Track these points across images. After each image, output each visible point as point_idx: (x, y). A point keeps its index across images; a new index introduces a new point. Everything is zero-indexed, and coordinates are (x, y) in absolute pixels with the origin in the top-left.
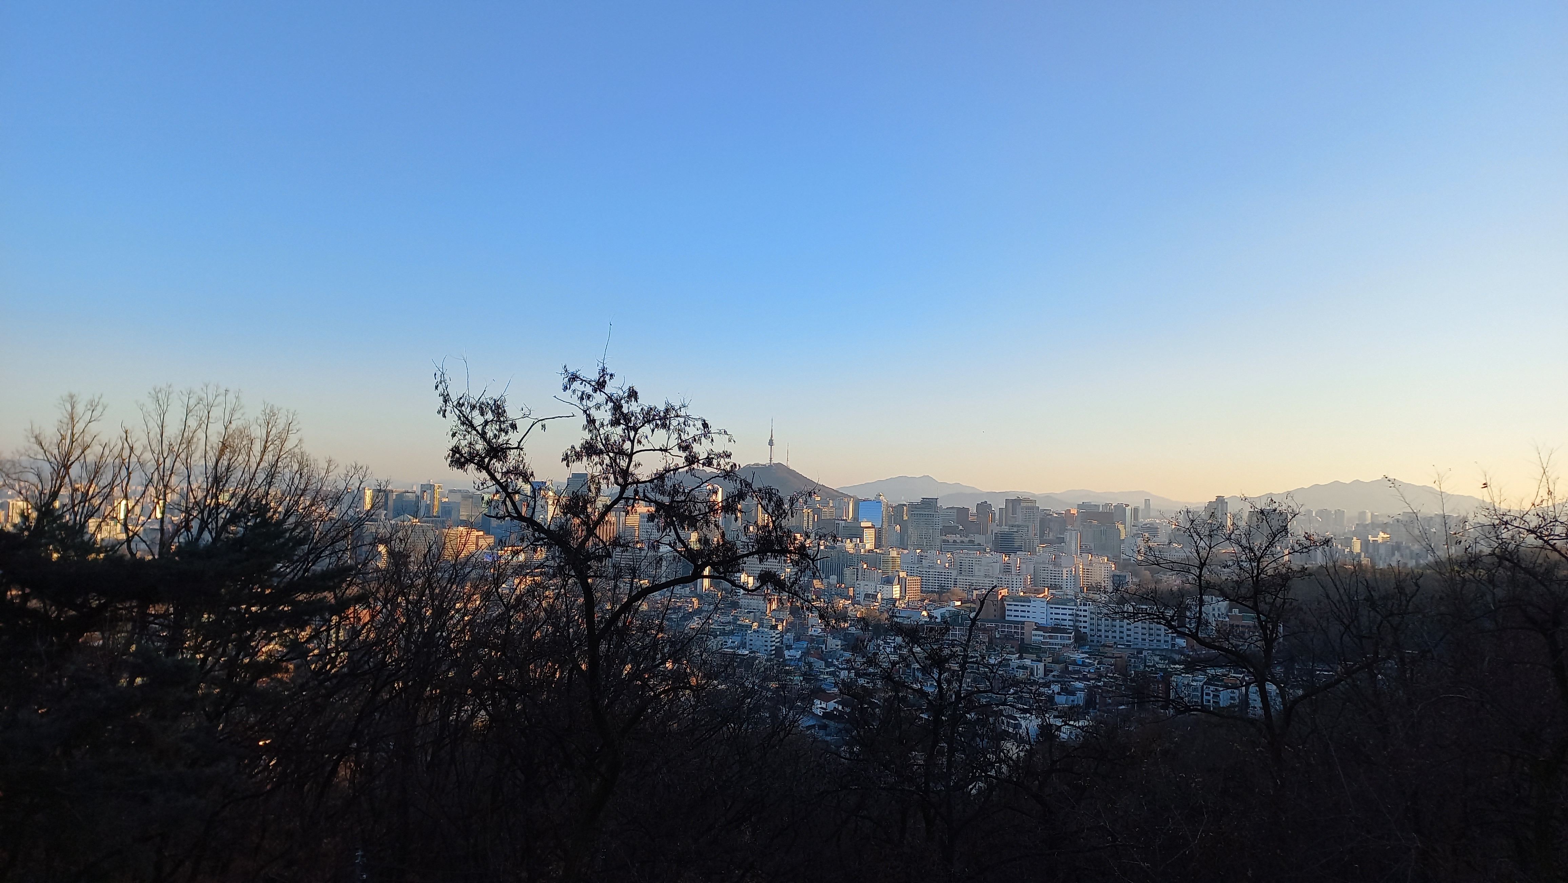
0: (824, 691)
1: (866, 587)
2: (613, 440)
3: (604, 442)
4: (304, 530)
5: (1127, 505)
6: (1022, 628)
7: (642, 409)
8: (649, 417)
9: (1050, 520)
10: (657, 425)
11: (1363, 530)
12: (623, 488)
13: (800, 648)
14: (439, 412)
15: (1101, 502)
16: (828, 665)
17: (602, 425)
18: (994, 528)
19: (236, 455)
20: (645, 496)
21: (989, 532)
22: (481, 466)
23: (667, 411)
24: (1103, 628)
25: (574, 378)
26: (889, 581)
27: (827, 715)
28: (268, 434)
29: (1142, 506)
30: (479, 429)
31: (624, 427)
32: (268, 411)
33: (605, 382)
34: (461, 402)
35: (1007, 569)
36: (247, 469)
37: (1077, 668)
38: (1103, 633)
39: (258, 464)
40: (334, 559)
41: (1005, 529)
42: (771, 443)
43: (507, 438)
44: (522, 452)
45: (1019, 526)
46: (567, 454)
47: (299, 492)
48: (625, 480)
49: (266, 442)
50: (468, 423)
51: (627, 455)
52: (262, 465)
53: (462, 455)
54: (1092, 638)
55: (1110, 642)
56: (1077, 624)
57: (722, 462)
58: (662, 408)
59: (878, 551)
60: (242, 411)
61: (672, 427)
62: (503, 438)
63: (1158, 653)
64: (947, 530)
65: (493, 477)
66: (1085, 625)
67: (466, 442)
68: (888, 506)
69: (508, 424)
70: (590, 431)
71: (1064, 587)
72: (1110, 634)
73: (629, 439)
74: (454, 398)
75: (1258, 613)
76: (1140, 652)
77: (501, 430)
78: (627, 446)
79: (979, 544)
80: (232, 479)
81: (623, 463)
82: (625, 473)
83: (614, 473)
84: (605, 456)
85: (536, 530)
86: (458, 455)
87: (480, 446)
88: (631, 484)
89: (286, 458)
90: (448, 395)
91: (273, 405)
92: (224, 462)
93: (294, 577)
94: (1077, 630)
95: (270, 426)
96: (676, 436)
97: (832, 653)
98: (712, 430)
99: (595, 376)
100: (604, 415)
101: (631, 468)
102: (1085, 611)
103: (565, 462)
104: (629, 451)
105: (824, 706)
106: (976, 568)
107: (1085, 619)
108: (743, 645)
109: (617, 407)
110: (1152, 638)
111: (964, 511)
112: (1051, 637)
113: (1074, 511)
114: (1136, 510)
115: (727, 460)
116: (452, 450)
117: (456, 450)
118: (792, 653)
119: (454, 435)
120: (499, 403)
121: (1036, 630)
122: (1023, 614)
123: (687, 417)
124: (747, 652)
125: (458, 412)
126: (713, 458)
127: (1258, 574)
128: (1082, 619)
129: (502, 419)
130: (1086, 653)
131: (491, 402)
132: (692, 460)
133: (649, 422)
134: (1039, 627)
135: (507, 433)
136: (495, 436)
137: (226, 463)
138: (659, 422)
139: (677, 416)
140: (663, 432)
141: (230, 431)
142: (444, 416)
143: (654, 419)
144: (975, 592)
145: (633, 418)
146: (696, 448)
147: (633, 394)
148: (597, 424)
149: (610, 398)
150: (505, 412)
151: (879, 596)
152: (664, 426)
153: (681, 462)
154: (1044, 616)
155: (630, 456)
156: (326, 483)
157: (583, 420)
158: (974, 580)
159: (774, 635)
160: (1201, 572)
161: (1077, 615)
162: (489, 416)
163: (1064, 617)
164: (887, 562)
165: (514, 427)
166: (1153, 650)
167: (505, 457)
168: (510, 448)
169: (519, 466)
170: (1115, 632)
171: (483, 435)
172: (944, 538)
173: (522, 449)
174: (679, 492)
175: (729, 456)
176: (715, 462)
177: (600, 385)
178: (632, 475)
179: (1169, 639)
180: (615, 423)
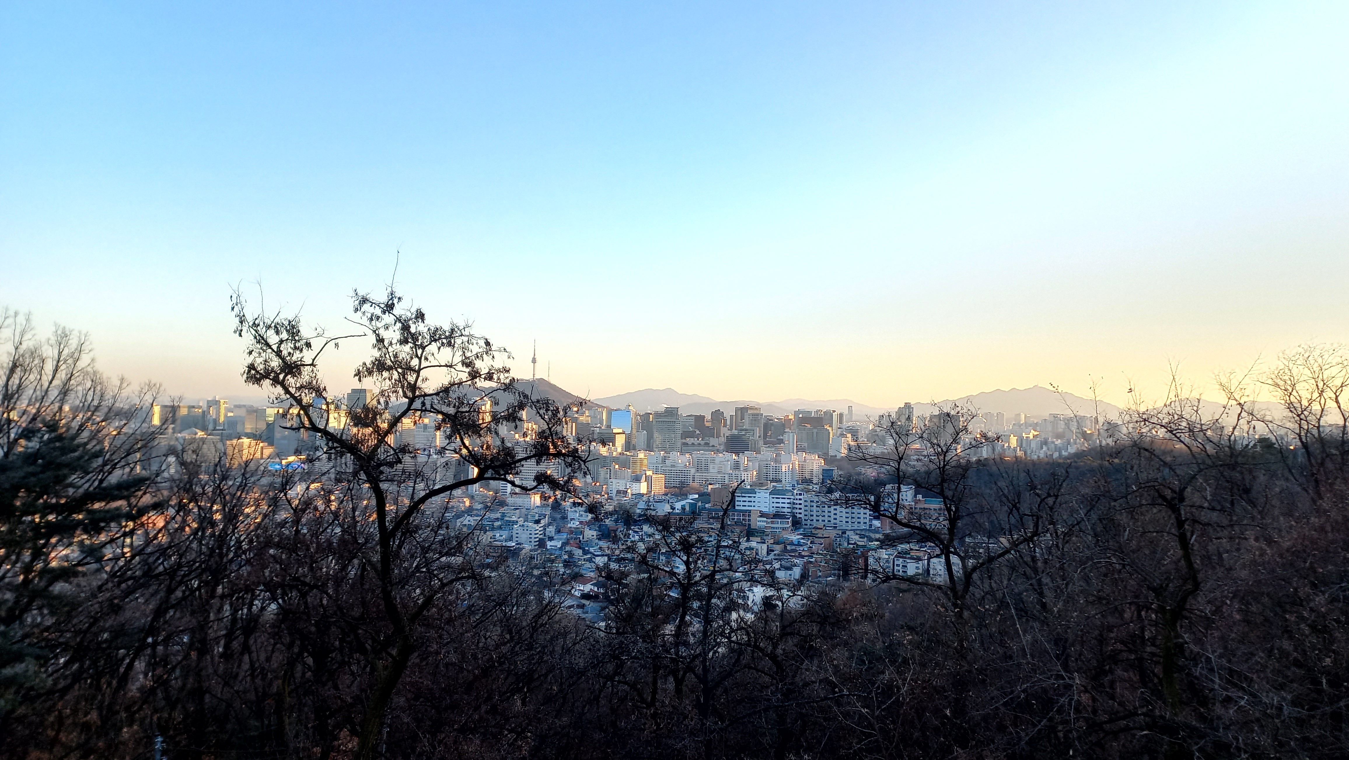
0: (582, 576)
1: (616, 485)
2: (401, 358)
3: (392, 359)
4: (98, 444)
5: (834, 411)
6: (749, 516)
7: (429, 329)
8: (435, 336)
9: (772, 424)
10: (443, 344)
11: (1018, 428)
12: (412, 401)
13: (561, 539)
14: (235, 332)
15: (813, 409)
16: (585, 552)
17: (391, 344)
18: (725, 432)
19: (27, 374)
20: (432, 407)
21: (722, 435)
22: (276, 381)
23: (453, 330)
24: (815, 513)
25: (364, 301)
26: (637, 479)
27: (586, 596)
28: (60, 353)
29: (846, 412)
30: (275, 347)
31: (412, 345)
32: (59, 332)
33: (393, 304)
34: (256, 322)
35: (737, 466)
36: (38, 387)
37: (794, 547)
38: (815, 518)
39: (51, 383)
40: (127, 470)
41: (735, 432)
42: (534, 361)
43: (300, 356)
44: (315, 369)
45: (746, 430)
46: (359, 370)
47: (92, 409)
48: (414, 392)
49: (58, 362)
50: (262, 341)
51: (414, 371)
52: (54, 383)
53: (257, 372)
54: (806, 522)
55: (820, 524)
56: (794, 511)
57: (502, 376)
58: (447, 327)
59: (628, 453)
60: (33, 332)
61: (456, 345)
62: (297, 356)
63: (858, 532)
64: (686, 435)
65: (287, 391)
66: (800, 511)
67: (261, 360)
68: (637, 415)
69: (303, 342)
70: (379, 349)
71: (783, 480)
72: (821, 518)
73: (417, 356)
74: (250, 319)
75: (945, 498)
76: (844, 533)
77: (296, 348)
78: (415, 362)
79: (713, 446)
80: (24, 397)
81: (411, 378)
82: (413, 387)
83: (403, 387)
84: (395, 372)
85: (330, 440)
86: (253, 372)
87: (275, 363)
88: (419, 397)
89: (78, 376)
90: (244, 316)
91: (64, 328)
92: (15, 381)
93: (90, 486)
94: (794, 516)
95: (62, 346)
96: (461, 353)
97: (589, 543)
98: (493, 348)
99: (383, 298)
100: (393, 334)
101: (419, 383)
102: (800, 499)
103: (357, 378)
104: (417, 368)
105: (582, 588)
106: (711, 466)
107: (800, 506)
108: (510, 539)
109: (405, 328)
110: (854, 520)
111: (701, 418)
112: (772, 523)
113: (791, 417)
114: (841, 415)
115: (506, 375)
116: (248, 367)
117: (251, 367)
118: (553, 543)
119: (250, 353)
120: (293, 323)
121: (761, 516)
122: (750, 504)
123: (470, 335)
124: (514, 544)
125: (254, 332)
126: (493, 373)
127: (945, 465)
128: (798, 506)
129: (297, 338)
130: (801, 534)
131: (286, 323)
132: (474, 375)
133: (435, 340)
134: (763, 515)
135: (301, 351)
136: (289, 354)
137: (17, 382)
138: (445, 341)
139: (462, 335)
140: (449, 350)
141: (21, 350)
142: (240, 335)
143: (440, 338)
144: (710, 487)
145: (420, 338)
146: (478, 364)
147: (420, 316)
148: (386, 343)
149: (398, 319)
150: (299, 331)
151: (629, 491)
152: (449, 344)
153: (464, 376)
154: (767, 505)
155: (418, 372)
156: (119, 399)
157: (373, 339)
158: (708, 476)
159: (537, 528)
160: (899, 465)
161: (794, 503)
162: (284, 335)
163: (783, 505)
164: (635, 463)
165: (308, 345)
166: (854, 530)
167: (300, 374)
168: (304, 365)
169: (312, 381)
170: (824, 516)
171: (278, 353)
172: (684, 441)
173: (315, 366)
174: (463, 404)
175: (508, 371)
176: (495, 377)
177: (389, 307)
178: (420, 389)
179: (867, 521)
180: (404, 341)
